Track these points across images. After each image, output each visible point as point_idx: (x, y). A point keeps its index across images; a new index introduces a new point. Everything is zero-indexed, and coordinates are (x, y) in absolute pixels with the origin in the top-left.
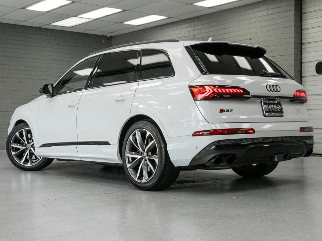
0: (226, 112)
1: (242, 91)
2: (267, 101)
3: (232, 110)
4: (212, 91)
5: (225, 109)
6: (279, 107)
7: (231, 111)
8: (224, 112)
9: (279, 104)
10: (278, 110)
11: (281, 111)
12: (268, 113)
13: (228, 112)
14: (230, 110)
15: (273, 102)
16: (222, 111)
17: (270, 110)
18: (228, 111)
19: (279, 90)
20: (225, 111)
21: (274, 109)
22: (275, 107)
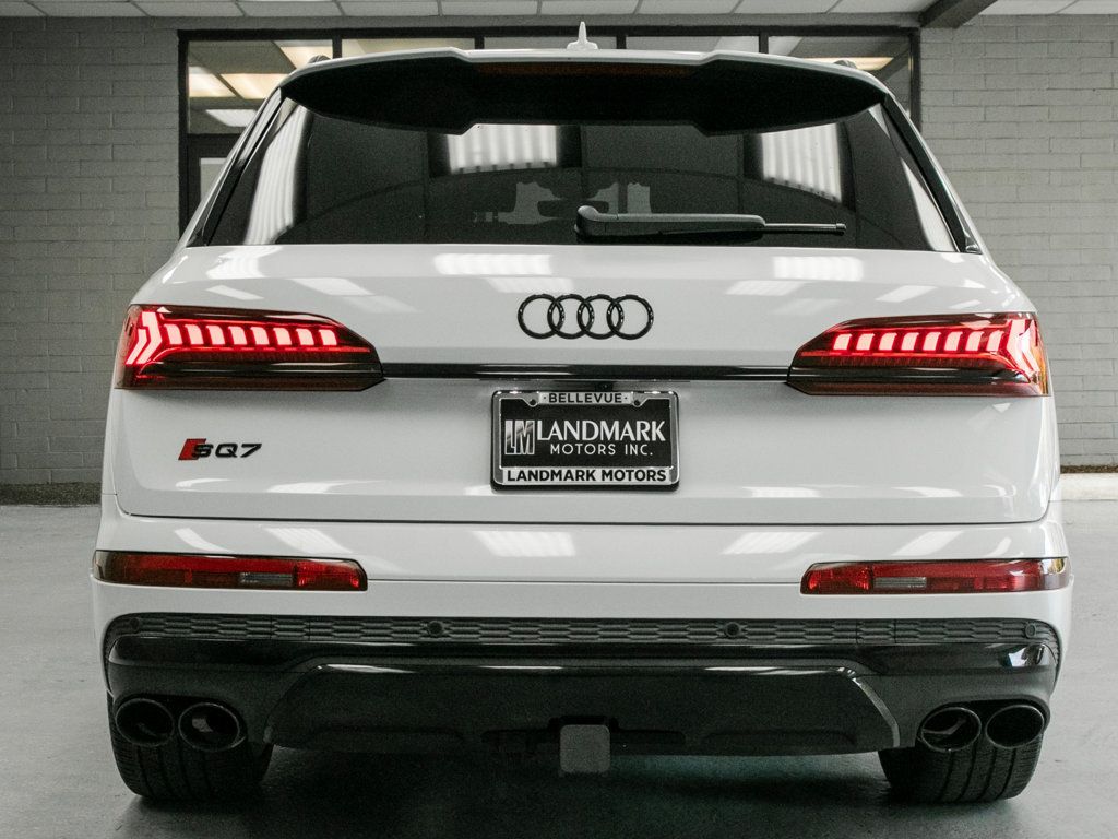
0: (218, 454)
2: (543, 398)
3: (256, 447)
5: (214, 440)
6: (647, 430)
7: (246, 456)
8: (207, 455)
9: (656, 410)
10: (632, 450)
12: (516, 471)
13: (232, 459)
14: (244, 446)
15: (599, 399)
16: (195, 450)
17: (555, 449)
18: (232, 454)
20: (213, 451)
21: (597, 442)
22: (608, 430)
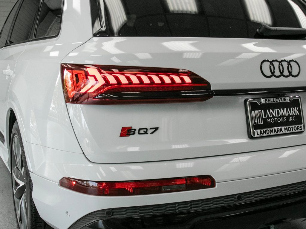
0: (139, 133)
1: (187, 80)
2: (263, 101)
3: (157, 129)
4: (102, 82)
5: (136, 127)
6: (294, 111)
7: (152, 133)
8: (134, 134)
9: (295, 103)
10: (291, 119)
11: (298, 120)
12: (259, 131)
13: (146, 135)
14: (151, 129)
15: (280, 100)
16: (127, 132)
17: (269, 121)
18: (146, 133)
19: (294, 73)
20: (137, 132)
21: (280, 117)
22: (283, 112)
